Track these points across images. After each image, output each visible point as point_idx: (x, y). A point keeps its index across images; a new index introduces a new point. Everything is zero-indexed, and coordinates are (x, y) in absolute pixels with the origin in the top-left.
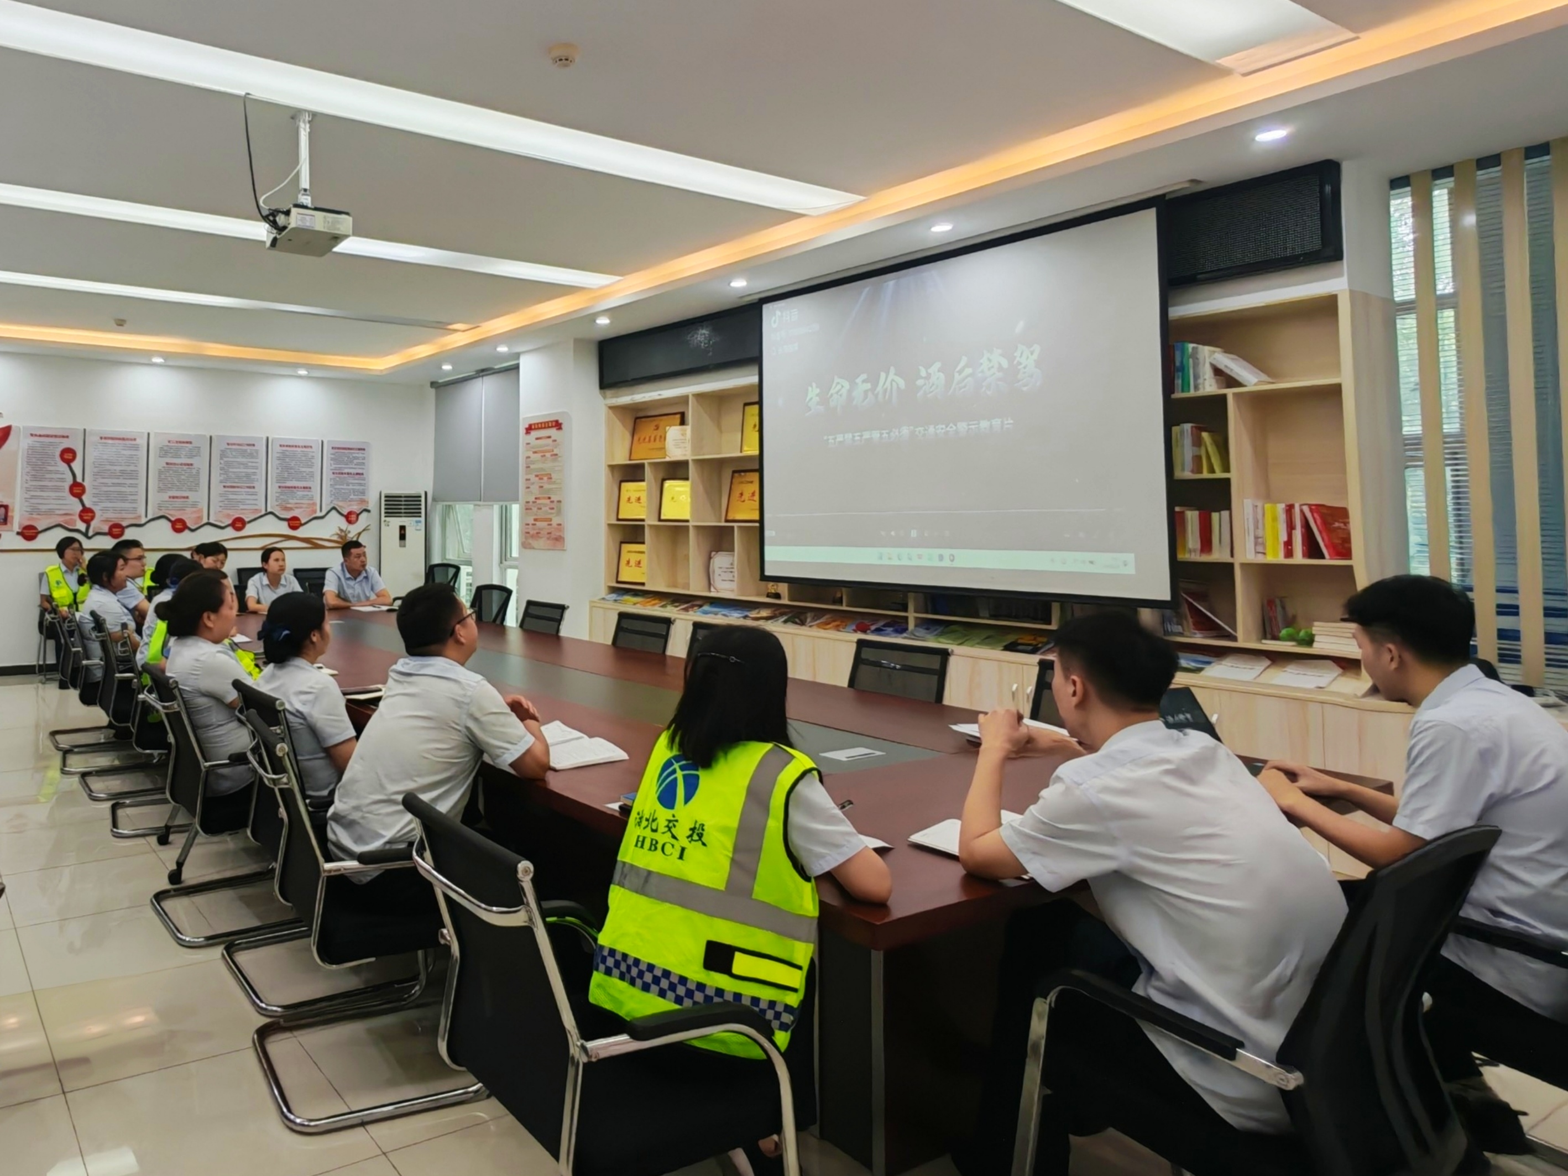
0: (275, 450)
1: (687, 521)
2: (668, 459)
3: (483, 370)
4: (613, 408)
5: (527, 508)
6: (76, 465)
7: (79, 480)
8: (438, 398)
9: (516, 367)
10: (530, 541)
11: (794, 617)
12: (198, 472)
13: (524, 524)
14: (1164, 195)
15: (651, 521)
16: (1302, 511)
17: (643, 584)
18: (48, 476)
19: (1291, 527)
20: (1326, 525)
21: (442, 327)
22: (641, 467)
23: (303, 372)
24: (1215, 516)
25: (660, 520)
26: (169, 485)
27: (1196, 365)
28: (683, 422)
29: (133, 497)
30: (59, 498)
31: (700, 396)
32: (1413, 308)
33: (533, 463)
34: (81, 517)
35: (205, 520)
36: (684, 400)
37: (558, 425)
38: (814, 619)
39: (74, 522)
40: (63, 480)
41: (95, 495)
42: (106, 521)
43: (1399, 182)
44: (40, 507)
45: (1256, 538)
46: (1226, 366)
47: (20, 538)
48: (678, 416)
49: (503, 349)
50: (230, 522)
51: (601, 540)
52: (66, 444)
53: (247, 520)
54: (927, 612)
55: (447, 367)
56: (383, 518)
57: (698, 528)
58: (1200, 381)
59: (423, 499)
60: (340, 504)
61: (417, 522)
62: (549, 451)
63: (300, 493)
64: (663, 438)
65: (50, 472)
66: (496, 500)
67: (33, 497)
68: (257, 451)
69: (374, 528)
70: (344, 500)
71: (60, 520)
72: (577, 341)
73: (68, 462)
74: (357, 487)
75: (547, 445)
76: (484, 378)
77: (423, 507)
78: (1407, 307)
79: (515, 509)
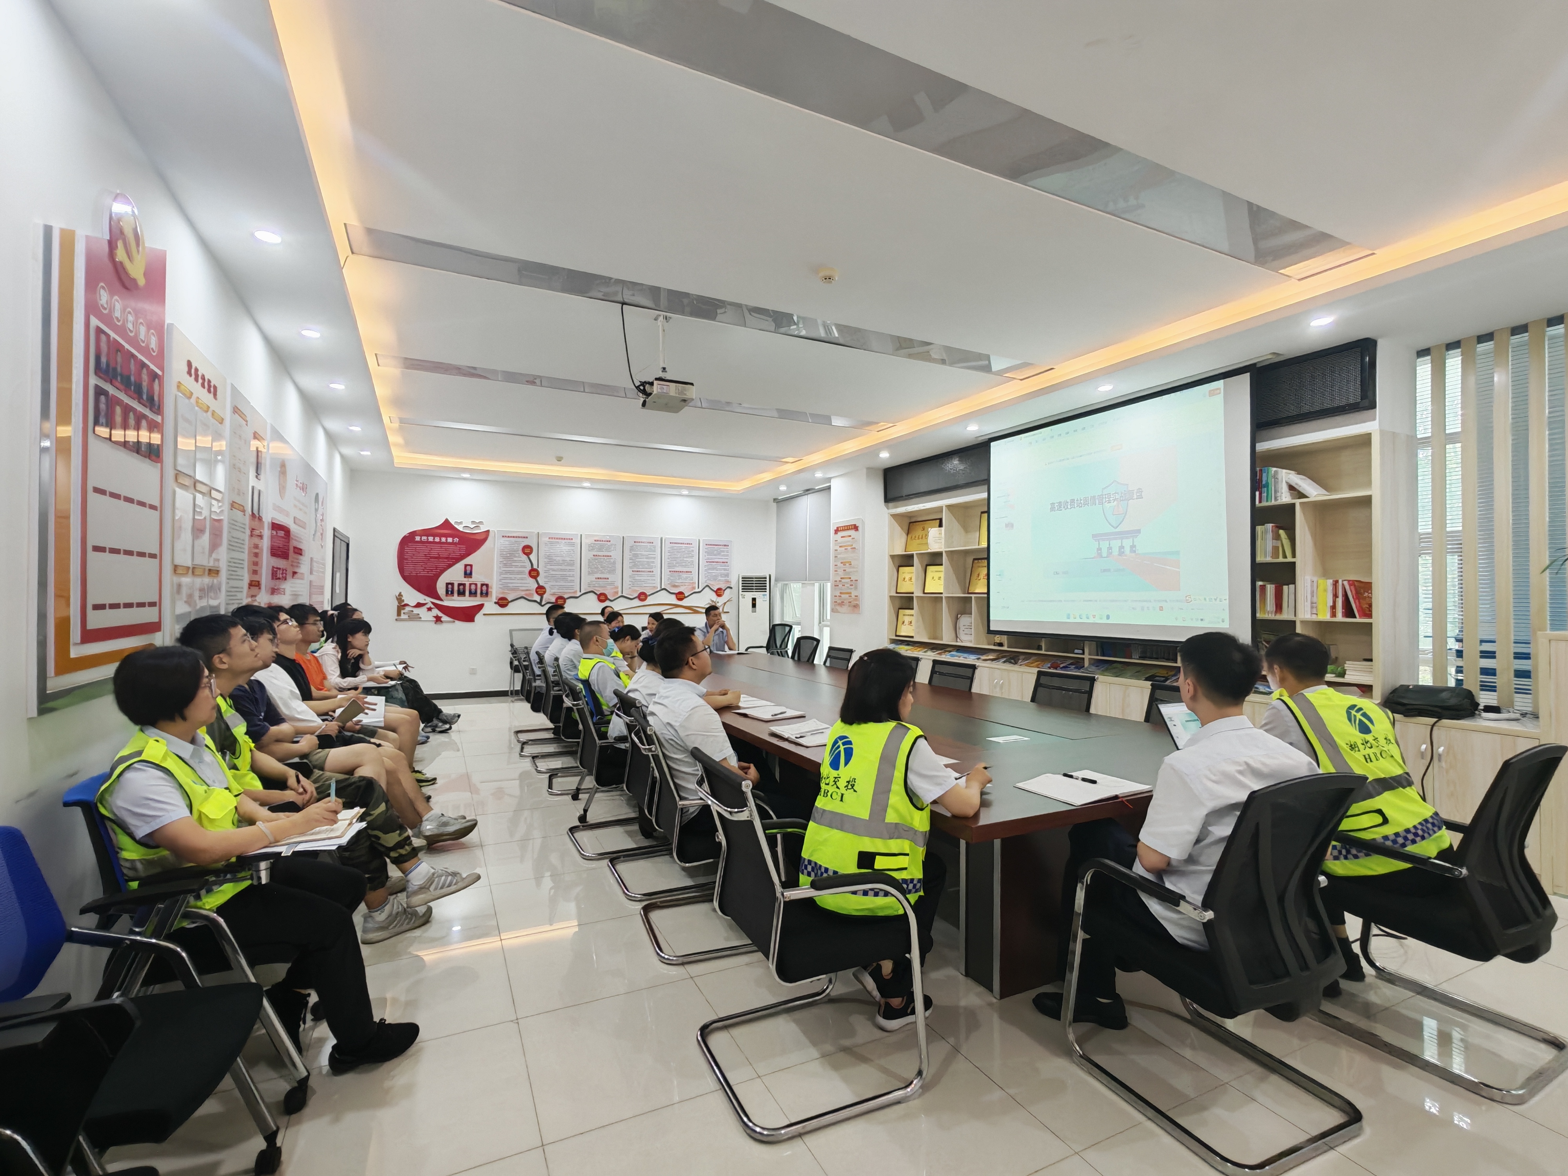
0: (667, 547)
1: (941, 593)
2: (929, 551)
3: (808, 490)
4: (894, 516)
5: (835, 586)
6: (533, 557)
7: (535, 567)
8: (778, 507)
9: (829, 488)
10: (838, 608)
11: (1011, 658)
12: (614, 562)
13: (834, 596)
14: (1255, 364)
15: (918, 593)
16: (1343, 584)
17: (912, 637)
18: (514, 564)
19: (1335, 596)
20: (1358, 595)
21: (778, 460)
22: (912, 556)
23: (685, 492)
24: (1285, 588)
25: (924, 593)
26: (596, 570)
27: (1276, 483)
28: (941, 525)
29: (572, 578)
30: (522, 579)
31: (949, 507)
32: (1429, 442)
33: (840, 554)
34: (537, 592)
35: (620, 594)
36: (940, 510)
37: (856, 528)
38: (1024, 660)
39: (532, 595)
40: (524, 567)
41: (546, 577)
42: (553, 594)
43: (1423, 353)
44: (509, 585)
45: (1312, 603)
46: (1296, 484)
47: (497, 606)
48: (938, 521)
49: (819, 475)
50: (636, 595)
51: (885, 607)
52: (526, 542)
53: (648, 594)
54: (1098, 655)
55: (783, 488)
56: (741, 593)
57: (947, 598)
58: (1279, 494)
59: (768, 580)
60: (711, 583)
61: (764, 595)
62: (849, 546)
63: (684, 575)
64: (927, 535)
65: (515, 561)
66: (817, 580)
67: (505, 578)
68: (655, 547)
69: (735, 599)
70: (715, 580)
71: (523, 594)
72: (868, 469)
73: (528, 554)
74: (723, 571)
75: (849, 542)
76: (809, 495)
77: (768, 585)
78: (1425, 442)
79: (829, 585)
